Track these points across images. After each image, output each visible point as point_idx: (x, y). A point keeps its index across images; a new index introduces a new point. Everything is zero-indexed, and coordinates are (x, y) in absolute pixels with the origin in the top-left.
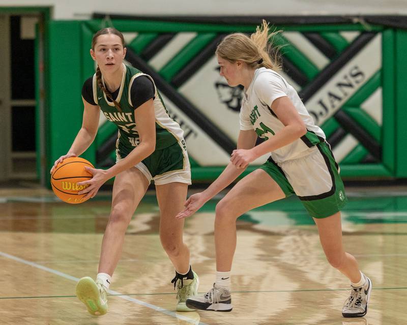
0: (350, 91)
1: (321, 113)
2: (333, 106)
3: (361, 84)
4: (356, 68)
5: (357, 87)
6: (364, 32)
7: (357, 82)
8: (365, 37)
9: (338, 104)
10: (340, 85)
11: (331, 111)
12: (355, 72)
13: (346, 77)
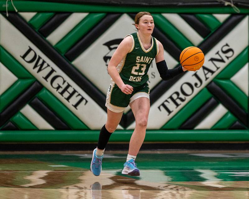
0: (222, 65)
1: (196, 84)
2: (207, 79)
3: (231, 59)
4: (227, 45)
5: (227, 61)
6: (233, 14)
7: (228, 58)
8: (234, 18)
9: (211, 77)
10: (212, 60)
11: (205, 83)
12: (225, 49)
13: (218, 53)
